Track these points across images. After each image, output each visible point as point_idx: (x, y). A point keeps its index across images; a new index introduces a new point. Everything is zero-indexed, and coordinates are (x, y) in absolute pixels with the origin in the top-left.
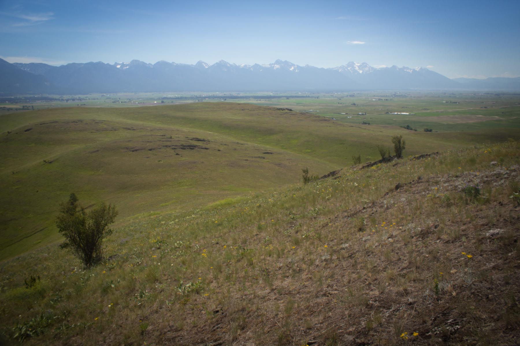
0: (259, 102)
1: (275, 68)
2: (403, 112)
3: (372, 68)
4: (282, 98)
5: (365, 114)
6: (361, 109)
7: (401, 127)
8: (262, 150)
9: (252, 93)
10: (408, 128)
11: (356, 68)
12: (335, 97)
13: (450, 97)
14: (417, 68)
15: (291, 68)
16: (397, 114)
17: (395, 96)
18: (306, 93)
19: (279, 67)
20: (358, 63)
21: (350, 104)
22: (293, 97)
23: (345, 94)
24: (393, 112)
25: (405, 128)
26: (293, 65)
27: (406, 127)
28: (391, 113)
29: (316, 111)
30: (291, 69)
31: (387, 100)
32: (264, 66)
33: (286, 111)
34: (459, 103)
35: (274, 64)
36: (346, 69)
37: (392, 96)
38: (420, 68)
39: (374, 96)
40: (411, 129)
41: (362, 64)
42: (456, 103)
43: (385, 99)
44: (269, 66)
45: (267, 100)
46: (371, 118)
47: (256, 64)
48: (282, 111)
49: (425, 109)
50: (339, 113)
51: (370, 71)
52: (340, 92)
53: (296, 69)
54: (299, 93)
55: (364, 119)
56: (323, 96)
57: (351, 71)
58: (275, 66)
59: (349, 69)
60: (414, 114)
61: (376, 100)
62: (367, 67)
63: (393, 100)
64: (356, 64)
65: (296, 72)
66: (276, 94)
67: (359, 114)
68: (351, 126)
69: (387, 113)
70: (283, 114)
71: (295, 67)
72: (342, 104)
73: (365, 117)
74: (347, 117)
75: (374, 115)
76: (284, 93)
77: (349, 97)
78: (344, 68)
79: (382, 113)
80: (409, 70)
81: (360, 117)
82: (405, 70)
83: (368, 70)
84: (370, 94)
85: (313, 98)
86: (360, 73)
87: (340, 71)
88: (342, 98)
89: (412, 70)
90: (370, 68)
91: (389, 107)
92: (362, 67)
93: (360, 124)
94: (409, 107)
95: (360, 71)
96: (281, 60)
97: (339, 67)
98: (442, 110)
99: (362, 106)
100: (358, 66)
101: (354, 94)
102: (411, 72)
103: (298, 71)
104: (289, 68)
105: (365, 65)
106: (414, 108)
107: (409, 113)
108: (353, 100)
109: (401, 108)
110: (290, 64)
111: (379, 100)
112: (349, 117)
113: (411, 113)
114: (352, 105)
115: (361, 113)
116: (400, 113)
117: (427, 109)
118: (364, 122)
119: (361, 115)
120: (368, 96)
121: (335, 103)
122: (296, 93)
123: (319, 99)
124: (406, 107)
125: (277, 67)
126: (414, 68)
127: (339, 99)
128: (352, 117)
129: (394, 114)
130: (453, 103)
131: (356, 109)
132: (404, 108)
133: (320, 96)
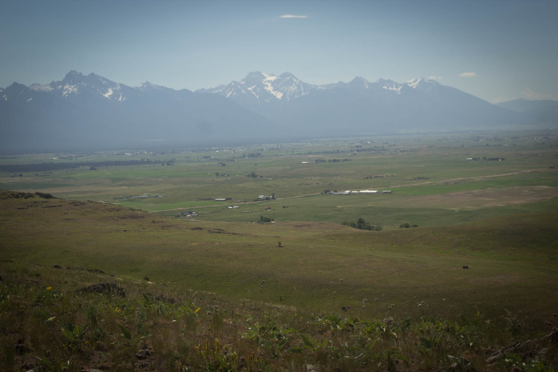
0: (17, 179)
1: (65, 93)
2: (366, 188)
3: (306, 86)
4: (81, 167)
5: (273, 198)
6: (269, 186)
9: (6, 158)
10: (361, 224)
11: (267, 86)
12: (215, 159)
13: (488, 145)
14: (411, 81)
15: (106, 91)
16: (350, 194)
17: (358, 151)
18: (142, 153)
19: (75, 90)
20: (273, 75)
21: (244, 176)
22: (107, 164)
23: (240, 150)
24: (341, 190)
26: (112, 84)
27: (356, 223)
28: (336, 191)
29: (156, 197)
30: (107, 95)
31: (335, 161)
32: (36, 89)
34: (503, 159)
35: (63, 83)
36: (243, 91)
37: (351, 151)
38: (419, 80)
39: (310, 153)
40: (369, 228)
41: (281, 76)
42: (497, 159)
43: (332, 159)
44: (50, 89)
45: (41, 173)
46: (284, 207)
47: (15, 84)
48: (23, 200)
49: (419, 178)
50: (210, 199)
51: (302, 94)
52: (228, 148)
53: (119, 93)
54: (125, 155)
55: (267, 209)
56: (186, 158)
57: (255, 94)
58: (65, 87)
59: (250, 90)
60: (390, 191)
61: (310, 162)
62: (293, 84)
63: (350, 160)
64: (266, 77)
65: (120, 101)
66: (68, 158)
67: (259, 197)
68: (198, 227)
69: (327, 192)
70: (28, 208)
71: (117, 90)
72: (226, 175)
73: (271, 205)
74: (228, 208)
75: (295, 198)
76: (88, 155)
77: (247, 158)
78: (239, 87)
79: (315, 193)
80: (394, 87)
81: (260, 205)
82: (383, 88)
83: (296, 91)
84: (301, 149)
85: (158, 165)
86: (278, 99)
87: (229, 94)
88: (231, 160)
89: (401, 87)
90: (301, 86)
91: (336, 178)
92: (281, 83)
93: (252, 222)
94: (381, 175)
95: (276, 94)
96: (80, 73)
97: (226, 86)
98: (459, 178)
99: (271, 179)
100: (271, 81)
101: (262, 150)
102: (398, 90)
103: (124, 98)
104: (101, 93)
105: (288, 78)
106: (394, 176)
107: (378, 190)
108: (256, 165)
109: (365, 179)
110: (103, 83)
111: (317, 161)
112: (231, 207)
113: (385, 189)
114: (248, 177)
115: (264, 196)
116: (356, 192)
117: (424, 177)
118: (262, 218)
119: (263, 200)
120: (294, 154)
121: (208, 174)
122: (117, 155)
123: (171, 166)
124: (377, 175)
125: (69, 90)
126: (406, 82)
127: (221, 163)
128: (238, 207)
129: (341, 193)
130: (490, 160)
131: (255, 187)
132: (371, 178)
133: (177, 159)
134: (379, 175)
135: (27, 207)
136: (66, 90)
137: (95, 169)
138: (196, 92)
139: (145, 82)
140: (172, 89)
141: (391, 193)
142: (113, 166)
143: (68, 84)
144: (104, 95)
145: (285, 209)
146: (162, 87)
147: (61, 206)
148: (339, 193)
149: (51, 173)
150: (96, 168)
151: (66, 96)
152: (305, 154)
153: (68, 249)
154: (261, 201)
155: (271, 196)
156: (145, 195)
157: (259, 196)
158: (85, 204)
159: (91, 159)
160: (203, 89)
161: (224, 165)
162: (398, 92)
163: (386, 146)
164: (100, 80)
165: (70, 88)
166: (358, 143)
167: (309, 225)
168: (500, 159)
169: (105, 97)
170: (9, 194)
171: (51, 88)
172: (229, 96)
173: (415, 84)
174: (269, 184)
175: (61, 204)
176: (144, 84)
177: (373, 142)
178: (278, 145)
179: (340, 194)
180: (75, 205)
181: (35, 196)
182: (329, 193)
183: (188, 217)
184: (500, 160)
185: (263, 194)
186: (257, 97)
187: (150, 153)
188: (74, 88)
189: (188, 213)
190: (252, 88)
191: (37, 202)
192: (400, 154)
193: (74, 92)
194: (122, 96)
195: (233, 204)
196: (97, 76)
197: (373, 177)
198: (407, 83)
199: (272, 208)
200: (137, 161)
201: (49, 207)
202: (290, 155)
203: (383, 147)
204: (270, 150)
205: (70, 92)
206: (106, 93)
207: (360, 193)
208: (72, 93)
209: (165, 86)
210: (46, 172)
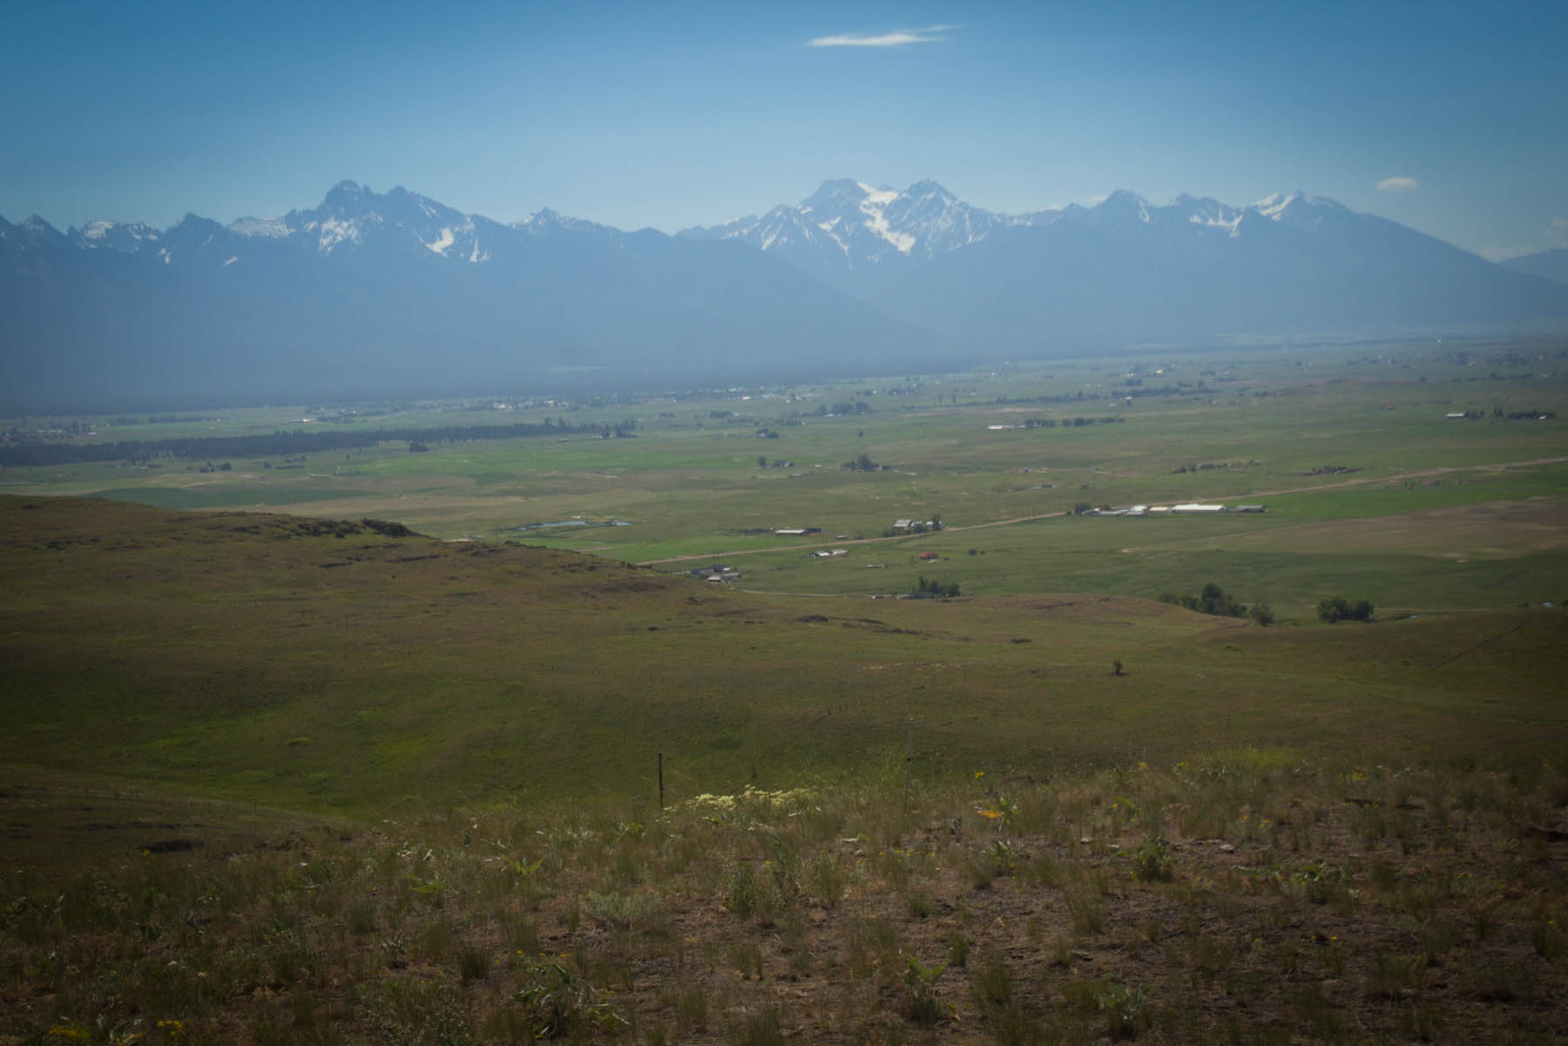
0: (217, 478)
1: (325, 242)
2: (1188, 500)
3: (978, 216)
4: (382, 444)
5: (936, 527)
6: (913, 495)
7: (1166, 598)
8: (139, 825)
9: (174, 420)
10: (1212, 601)
11: (873, 219)
12: (742, 421)
13: (1494, 376)
14: (1268, 201)
15: (435, 236)
16: (1146, 515)
17: (1135, 394)
18: (541, 404)
19: (353, 232)
20: (887, 189)
21: (838, 467)
22: (453, 434)
23: (808, 395)
24: (1120, 503)
25: (1192, 605)
26: (451, 217)
27: (1198, 596)
28: (1107, 508)
29: (609, 524)
30: (437, 247)
31: (1080, 422)
32: (248, 230)
33: (369, 537)
34: (1550, 416)
35: (321, 215)
36: (807, 233)
37: (1116, 395)
38: (1288, 200)
39: (1002, 401)
40: (1236, 612)
41: (909, 191)
42: (1534, 415)
43: (1073, 417)
44: (285, 231)
45: (277, 460)
46: (973, 552)
47: (191, 219)
48: (334, 542)
49: (1330, 470)
50: (760, 531)
51: (968, 238)
52: (776, 389)
53: (471, 241)
54: (496, 409)
55: (929, 558)
56: (663, 418)
57: (839, 240)
58: (325, 227)
59: (825, 231)
60: (1258, 507)
61: (1012, 427)
62: (944, 212)
63: (1122, 420)
64: (868, 194)
65: (473, 263)
66: (343, 419)
67: (897, 525)
68: (815, 615)
69: (1083, 510)
70: (350, 564)
71: (465, 232)
72: (787, 465)
73: (936, 548)
74: (817, 555)
75: (997, 526)
76: (396, 411)
77: (831, 415)
78: (795, 221)
79: (1048, 512)
80: (1221, 215)
81: (903, 545)
82: (1191, 220)
83: (953, 231)
84: (974, 390)
85: (592, 437)
86: (902, 253)
87: (768, 242)
88: (789, 423)
89: (1241, 217)
90: (966, 216)
91: (1097, 469)
92: (909, 211)
93: (896, 594)
94: (1222, 462)
95: (898, 240)
96: (367, 189)
97: (759, 218)
98: (1443, 470)
99: (914, 474)
100: (883, 204)
101: (868, 393)
102: (1232, 227)
103: (486, 254)
104: (421, 240)
105: (931, 196)
106: (1257, 464)
107: (1225, 505)
108: (861, 435)
109: (1175, 472)
110: (428, 213)
111: (1029, 423)
112: (826, 554)
113: (1241, 502)
114: (849, 470)
115: (911, 523)
116: (1164, 509)
117: (1342, 466)
118: (923, 583)
119: (908, 533)
120: (960, 405)
121: (737, 460)
122: (475, 409)
123: (631, 439)
124: (1208, 463)
125: (337, 234)
126: (1252, 204)
127: (765, 431)
128: (845, 551)
129: (1122, 514)
130: (1516, 418)
131: (877, 498)
132: (1193, 470)
133: (639, 420)
134: (1215, 463)
135: (347, 561)
136: (327, 233)
137: (425, 449)
138: (680, 236)
139: (541, 210)
140: (614, 230)
141: (1261, 511)
142: (470, 441)
143: (333, 219)
144: (429, 246)
145: (975, 557)
146: (587, 223)
147: (437, 557)
148: (1116, 513)
149: (304, 459)
150: (429, 446)
151: (329, 249)
152: (989, 403)
153: (519, 683)
154: (904, 534)
155: (930, 523)
156: (576, 520)
157: (895, 522)
158: (500, 551)
159: (405, 419)
160: (698, 229)
161: (774, 436)
162: (1231, 231)
163: (1208, 380)
164: (421, 205)
165: (339, 230)
166: (1130, 373)
167: (1072, 604)
168: (1541, 415)
169: (432, 252)
170: (293, 525)
171: (288, 228)
172: (769, 248)
173: (1279, 208)
174: (915, 488)
175: (436, 552)
176: (537, 217)
177: (1171, 370)
178: (908, 380)
179: (1118, 515)
180: (474, 555)
181: (362, 530)
182: (1088, 511)
183: (714, 581)
184: (1543, 418)
185: (905, 517)
186: (846, 248)
187: (563, 406)
188: (349, 226)
189: (712, 571)
190: (831, 225)
191: (370, 547)
192: (1255, 402)
193: (349, 238)
194: (480, 249)
195: (829, 544)
196: (412, 193)
197: (1198, 466)
198: (1256, 206)
199: (941, 555)
200: (531, 426)
201: (404, 560)
202: (948, 406)
203: (1201, 383)
204: (891, 393)
205: (339, 239)
206: (435, 241)
207: (1174, 511)
208: (344, 240)
209: (594, 220)
210: (291, 458)
